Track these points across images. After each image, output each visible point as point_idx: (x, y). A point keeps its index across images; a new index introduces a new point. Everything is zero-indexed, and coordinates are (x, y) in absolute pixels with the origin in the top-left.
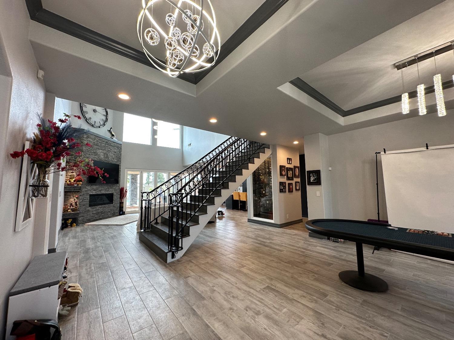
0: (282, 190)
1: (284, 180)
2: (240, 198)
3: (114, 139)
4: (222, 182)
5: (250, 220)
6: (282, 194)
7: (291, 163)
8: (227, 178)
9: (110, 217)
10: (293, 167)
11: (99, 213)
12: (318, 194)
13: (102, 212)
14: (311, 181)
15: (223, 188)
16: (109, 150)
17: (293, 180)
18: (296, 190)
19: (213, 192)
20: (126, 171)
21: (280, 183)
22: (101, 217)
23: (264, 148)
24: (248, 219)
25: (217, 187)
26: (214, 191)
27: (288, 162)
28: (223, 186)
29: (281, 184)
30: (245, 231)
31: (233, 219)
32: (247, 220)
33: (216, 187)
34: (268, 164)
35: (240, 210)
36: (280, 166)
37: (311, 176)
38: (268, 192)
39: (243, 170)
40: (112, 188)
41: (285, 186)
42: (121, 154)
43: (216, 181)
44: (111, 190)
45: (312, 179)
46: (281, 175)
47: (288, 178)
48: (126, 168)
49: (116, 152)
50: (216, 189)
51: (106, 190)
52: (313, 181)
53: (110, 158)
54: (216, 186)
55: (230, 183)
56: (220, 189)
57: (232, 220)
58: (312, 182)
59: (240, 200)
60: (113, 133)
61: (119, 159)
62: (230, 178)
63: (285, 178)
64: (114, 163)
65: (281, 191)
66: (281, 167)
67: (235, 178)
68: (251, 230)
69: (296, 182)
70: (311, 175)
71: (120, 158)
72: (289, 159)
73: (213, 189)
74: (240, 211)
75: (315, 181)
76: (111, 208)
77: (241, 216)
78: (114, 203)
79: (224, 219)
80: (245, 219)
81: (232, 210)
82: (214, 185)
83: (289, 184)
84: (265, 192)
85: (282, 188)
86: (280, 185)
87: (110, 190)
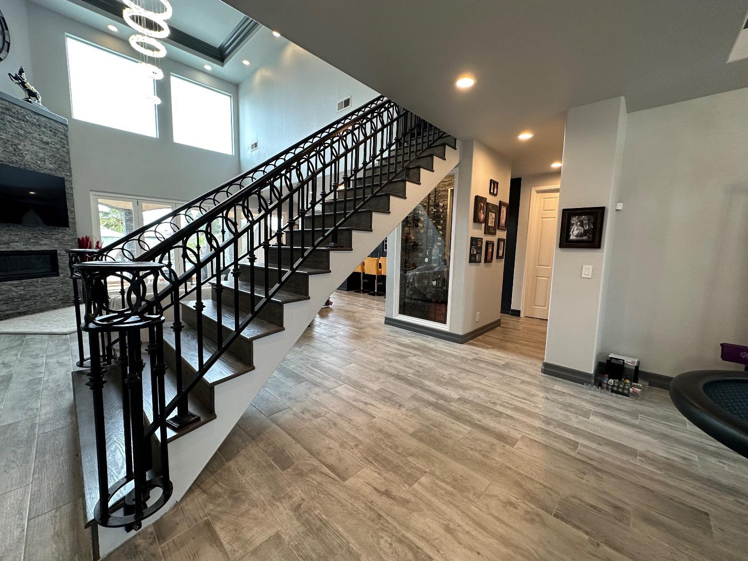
0: (475, 256)
1: (479, 233)
2: (363, 269)
3: (38, 104)
4: (333, 228)
5: (389, 321)
6: (474, 267)
7: (495, 192)
8: (346, 219)
9: (55, 308)
10: (498, 204)
11: (13, 299)
12: (587, 271)
13: (22, 298)
14: (572, 237)
15: (336, 248)
16: (22, 132)
17: (495, 234)
18: (498, 257)
19: (305, 259)
20: (92, 197)
21: (473, 239)
22: (21, 310)
23: (444, 145)
24: (386, 318)
25: (316, 243)
26: (308, 256)
27: (492, 191)
28: (335, 240)
29: (474, 241)
30: (385, 354)
31: (349, 316)
32: (383, 320)
33: (313, 245)
34: (435, 196)
35: (363, 293)
36: (477, 197)
37: (573, 224)
38: (435, 260)
39: (391, 197)
40: (51, 238)
41: (481, 248)
42: (68, 150)
43: (313, 228)
44: (45, 241)
45: (576, 232)
46: (476, 220)
47: (488, 231)
48: (91, 190)
49: (47, 143)
50: (314, 250)
51: (27, 242)
52: (577, 236)
53: (28, 157)
54: (313, 241)
55: (355, 234)
56: (327, 252)
57: (348, 318)
58: (573, 241)
59: (364, 273)
60: (32, 88)
61: (65, 162)
62: (354, 218)
63: (481, 229)
64: (47, 172)
65: (473, 259)
66: (478, 199)
67: (369, 219)
68: (398, 350)
69: (499, 240)
70: (574, 220)
71: (68, 163)
72: (494, 184)
73: (304, 250)
74: (362, 295)
75: (585, 238)
76: (55, 286)
77: (367, 307)
78: (61, 275)
79: (330, 315)
80: (377, 316)
81: (346, 292)
82: (308, 238)
83: (487, 243)
84: (430, 261)
85: (475, 253)
86: (472, 245)
87: (42, 243)
